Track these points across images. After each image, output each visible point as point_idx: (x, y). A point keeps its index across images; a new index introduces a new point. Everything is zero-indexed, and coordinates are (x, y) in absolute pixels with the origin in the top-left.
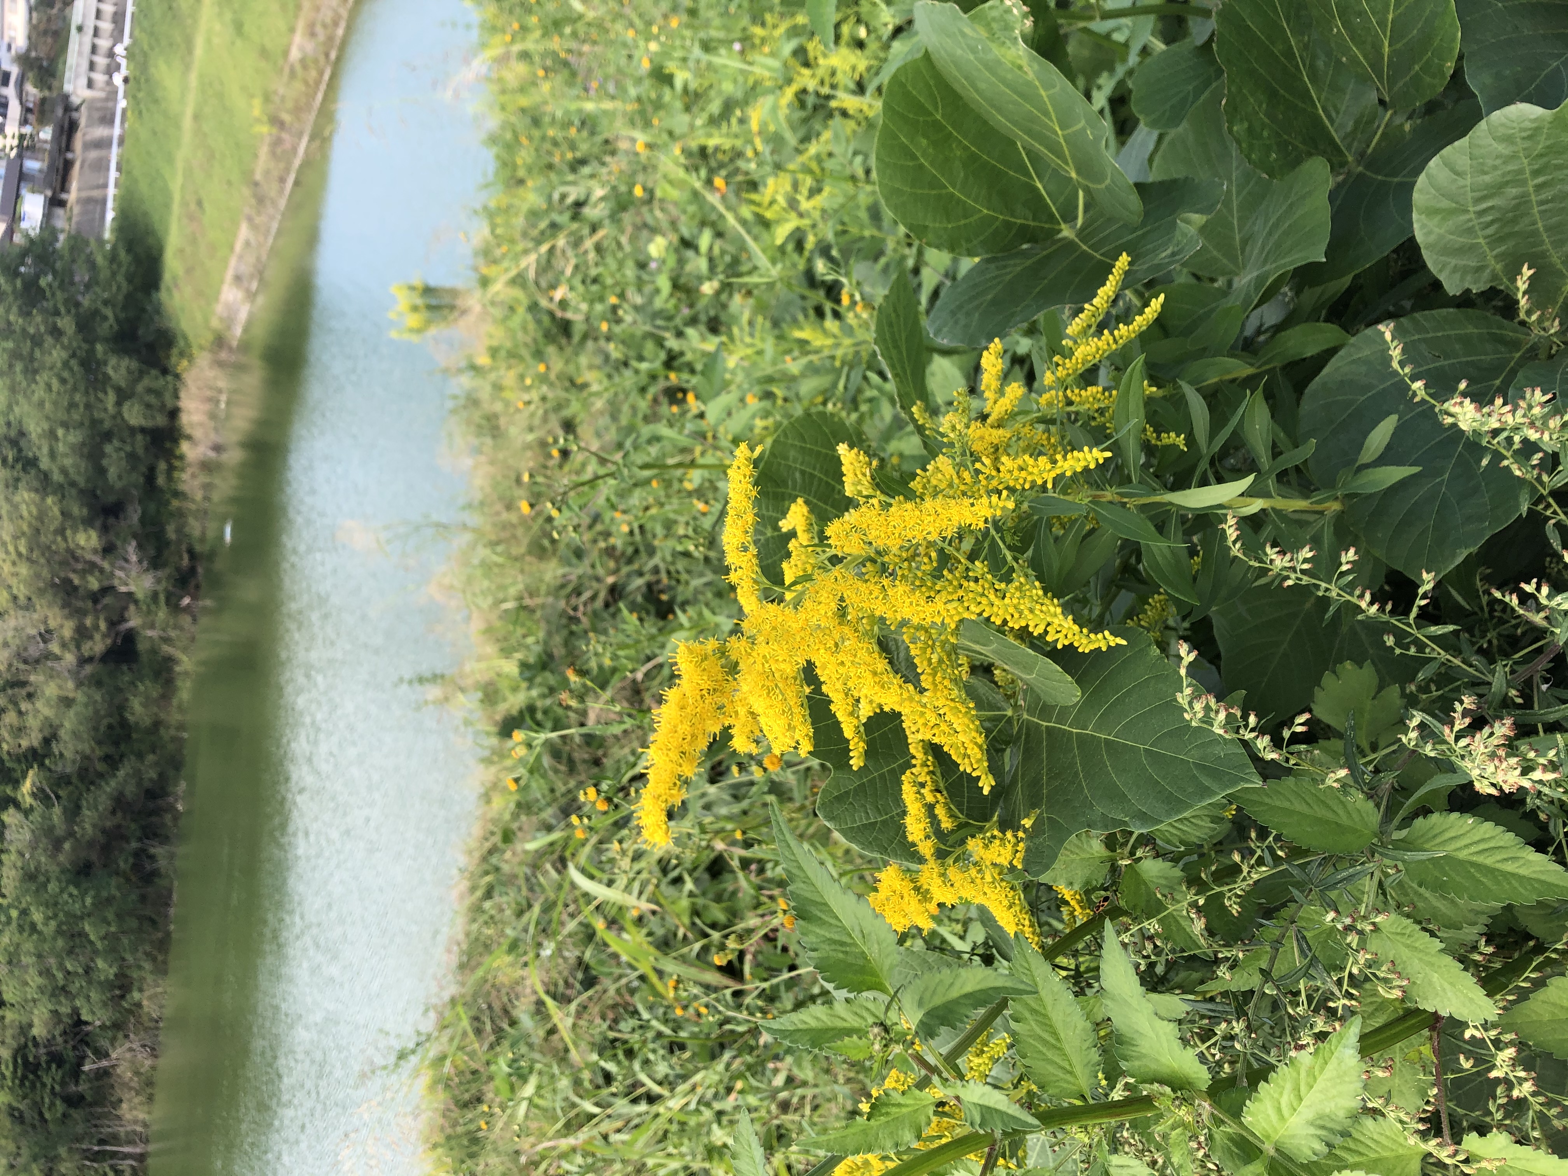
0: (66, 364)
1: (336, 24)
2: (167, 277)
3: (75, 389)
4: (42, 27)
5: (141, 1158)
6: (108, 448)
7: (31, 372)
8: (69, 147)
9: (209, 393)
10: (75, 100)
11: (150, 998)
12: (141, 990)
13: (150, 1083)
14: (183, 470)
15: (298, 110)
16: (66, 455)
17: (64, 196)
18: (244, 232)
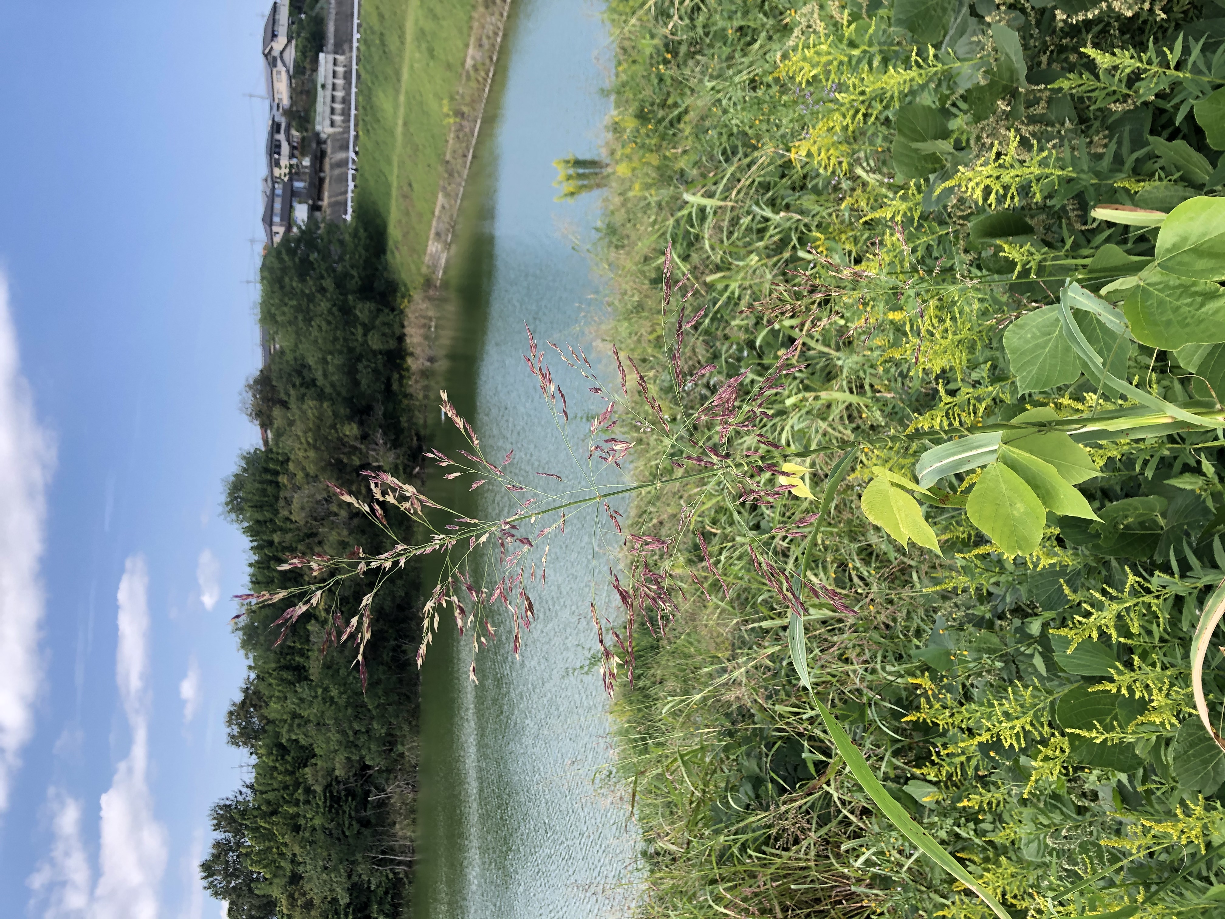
0: (330, 312)
1: (496, 34)
2: (391, 244)
3: (337, 328)
4: (299, 89)
5: (410, 864)
6: (360, 367)
7: (308, 321)
8: (321, 170)
9: (423, 321)
10: (323, 136)
11: (409, 749)
12: (403, 745)
13: (413, 811)
14: (409, 378)
15: (473, 102)
16: (333, 374)
17: (320, 203)
18: (441, 199)
